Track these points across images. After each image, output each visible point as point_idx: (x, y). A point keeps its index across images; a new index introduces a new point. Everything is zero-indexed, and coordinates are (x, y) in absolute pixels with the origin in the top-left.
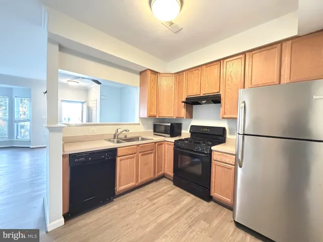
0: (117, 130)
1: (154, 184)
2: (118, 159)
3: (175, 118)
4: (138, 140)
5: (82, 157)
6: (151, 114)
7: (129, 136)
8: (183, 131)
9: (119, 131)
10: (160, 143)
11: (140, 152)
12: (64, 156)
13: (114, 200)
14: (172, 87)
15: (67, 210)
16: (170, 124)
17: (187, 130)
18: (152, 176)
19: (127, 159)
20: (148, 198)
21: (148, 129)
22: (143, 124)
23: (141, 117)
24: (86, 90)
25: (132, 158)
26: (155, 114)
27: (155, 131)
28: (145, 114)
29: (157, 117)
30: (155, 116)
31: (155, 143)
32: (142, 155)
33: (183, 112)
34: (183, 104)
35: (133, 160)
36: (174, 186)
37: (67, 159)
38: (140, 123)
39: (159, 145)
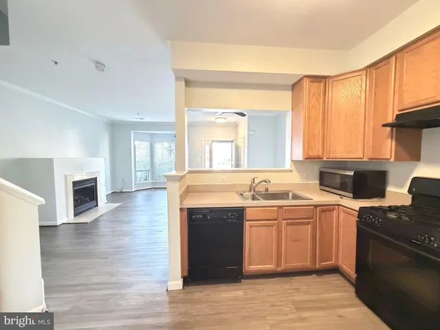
0: (254, 179)
1: (313, 278)
2: (247, 224)
3: (365, 159)
4: (288, 199)
5: (199, 214)
6: (310, 154)
7: (272, 190)
8: (390, 189)
9: (256, 181)
10: (327, 209)
11: (284, 220)
12: (181, 209)
13: (242, 281)
14: (360, 97)
15: (186, 274)
16: (352, 173)
17: (401, 186)
18: (307, 264)
19: (262, 226)
20: (294, 302)
21: (307, 179)
22: (299, 171)
23: (294, 159)
24: (236, 126)
25: (269, 226)
26: (320, 154)
27: (321, 184)
28: (299, 155)
29: (325, 159)
30: (319, 158)
31: (316, 206)
32: (288, 224)
33: (388, 147)
34: (389, 129)
35: (272, 230)
36: (358, 301)
37: (185, 213)
38: (293, 169)
39: (323, 211)
